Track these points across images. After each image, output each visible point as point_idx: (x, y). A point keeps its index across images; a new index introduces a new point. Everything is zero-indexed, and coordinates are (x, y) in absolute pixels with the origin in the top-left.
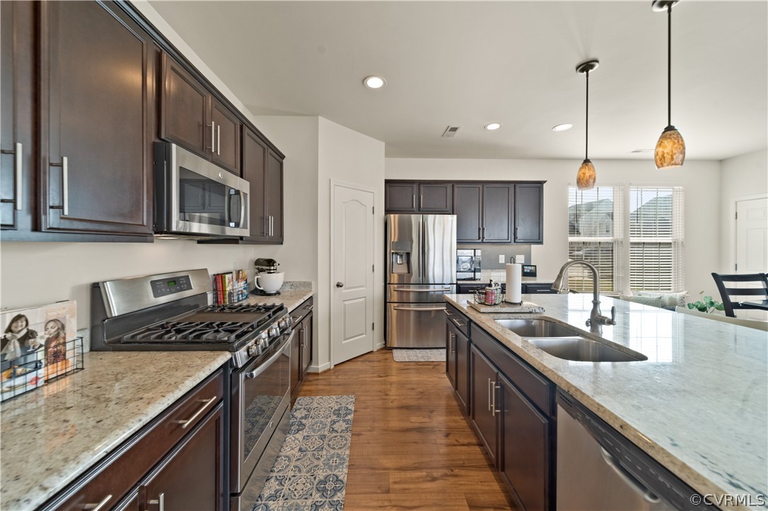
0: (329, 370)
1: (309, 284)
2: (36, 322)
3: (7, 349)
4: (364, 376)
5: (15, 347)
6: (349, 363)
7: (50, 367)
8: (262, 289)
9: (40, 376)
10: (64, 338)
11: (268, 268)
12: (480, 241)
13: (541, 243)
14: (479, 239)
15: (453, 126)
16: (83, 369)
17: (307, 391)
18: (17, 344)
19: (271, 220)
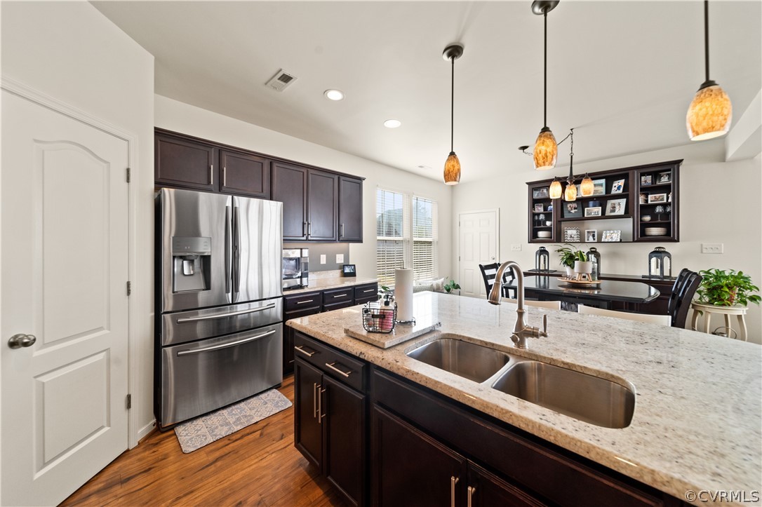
12: (304, 238)
13: (360, 241)
14: (303, 236)
15: (287, 73)
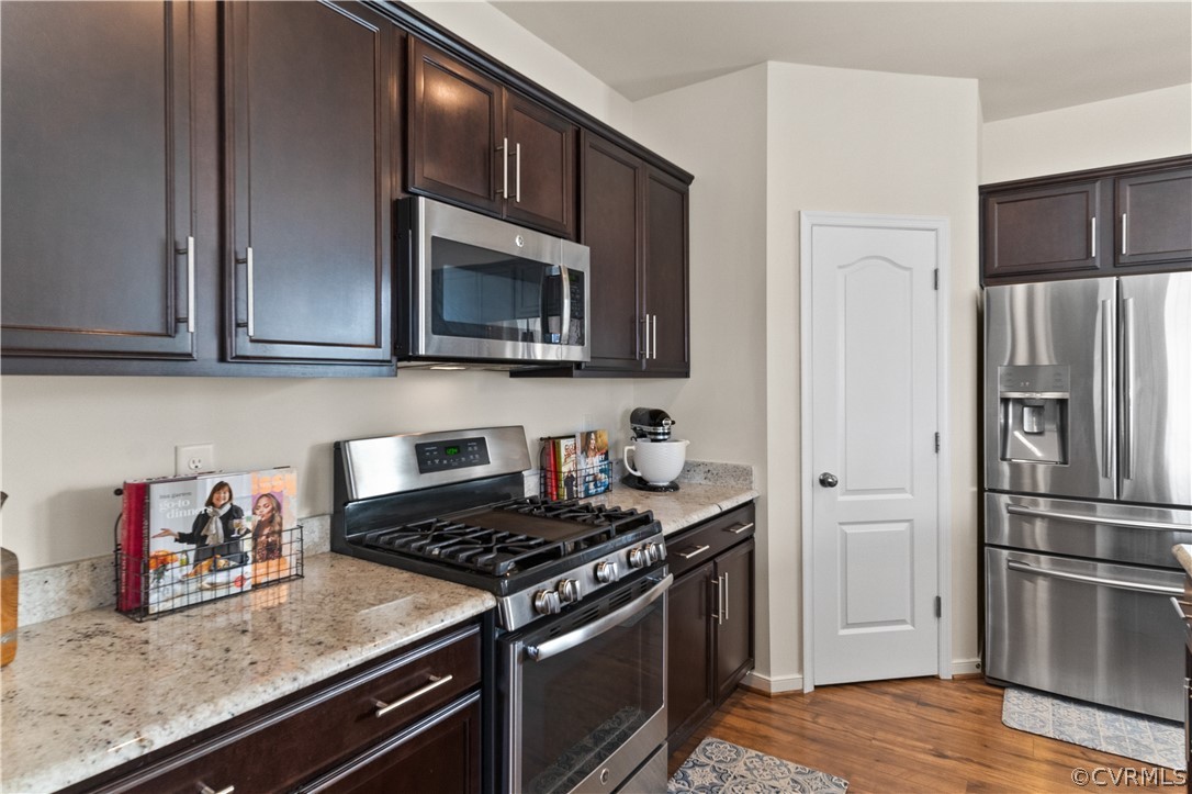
0: (800, 694)
1: (743, 475)
2: (242, 496)
3: (208, 530)
4: (890, 737)
5: (216, 528)
6: (855, 689)
7: (260, 565)
8: (638, 474)
9: (246, 576)
10: (280, 524)
11: (651, 429)
16: (302, 577)
17: (732, 728)
18: (220, 524)
19: (651, 324)
